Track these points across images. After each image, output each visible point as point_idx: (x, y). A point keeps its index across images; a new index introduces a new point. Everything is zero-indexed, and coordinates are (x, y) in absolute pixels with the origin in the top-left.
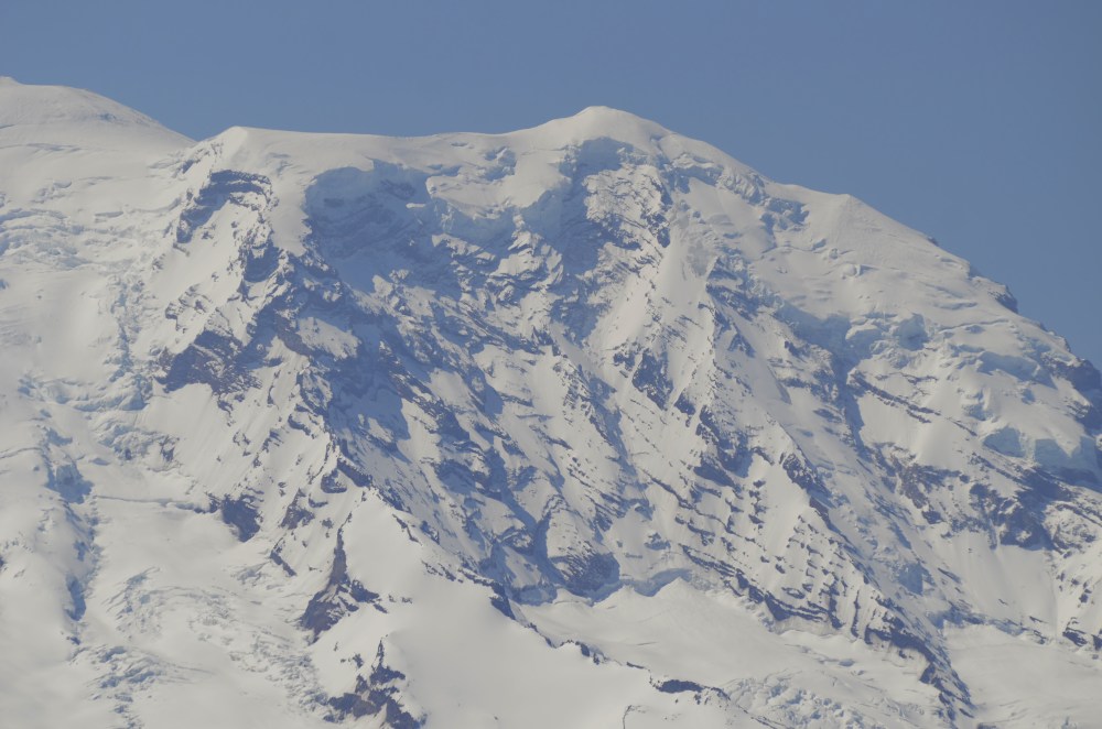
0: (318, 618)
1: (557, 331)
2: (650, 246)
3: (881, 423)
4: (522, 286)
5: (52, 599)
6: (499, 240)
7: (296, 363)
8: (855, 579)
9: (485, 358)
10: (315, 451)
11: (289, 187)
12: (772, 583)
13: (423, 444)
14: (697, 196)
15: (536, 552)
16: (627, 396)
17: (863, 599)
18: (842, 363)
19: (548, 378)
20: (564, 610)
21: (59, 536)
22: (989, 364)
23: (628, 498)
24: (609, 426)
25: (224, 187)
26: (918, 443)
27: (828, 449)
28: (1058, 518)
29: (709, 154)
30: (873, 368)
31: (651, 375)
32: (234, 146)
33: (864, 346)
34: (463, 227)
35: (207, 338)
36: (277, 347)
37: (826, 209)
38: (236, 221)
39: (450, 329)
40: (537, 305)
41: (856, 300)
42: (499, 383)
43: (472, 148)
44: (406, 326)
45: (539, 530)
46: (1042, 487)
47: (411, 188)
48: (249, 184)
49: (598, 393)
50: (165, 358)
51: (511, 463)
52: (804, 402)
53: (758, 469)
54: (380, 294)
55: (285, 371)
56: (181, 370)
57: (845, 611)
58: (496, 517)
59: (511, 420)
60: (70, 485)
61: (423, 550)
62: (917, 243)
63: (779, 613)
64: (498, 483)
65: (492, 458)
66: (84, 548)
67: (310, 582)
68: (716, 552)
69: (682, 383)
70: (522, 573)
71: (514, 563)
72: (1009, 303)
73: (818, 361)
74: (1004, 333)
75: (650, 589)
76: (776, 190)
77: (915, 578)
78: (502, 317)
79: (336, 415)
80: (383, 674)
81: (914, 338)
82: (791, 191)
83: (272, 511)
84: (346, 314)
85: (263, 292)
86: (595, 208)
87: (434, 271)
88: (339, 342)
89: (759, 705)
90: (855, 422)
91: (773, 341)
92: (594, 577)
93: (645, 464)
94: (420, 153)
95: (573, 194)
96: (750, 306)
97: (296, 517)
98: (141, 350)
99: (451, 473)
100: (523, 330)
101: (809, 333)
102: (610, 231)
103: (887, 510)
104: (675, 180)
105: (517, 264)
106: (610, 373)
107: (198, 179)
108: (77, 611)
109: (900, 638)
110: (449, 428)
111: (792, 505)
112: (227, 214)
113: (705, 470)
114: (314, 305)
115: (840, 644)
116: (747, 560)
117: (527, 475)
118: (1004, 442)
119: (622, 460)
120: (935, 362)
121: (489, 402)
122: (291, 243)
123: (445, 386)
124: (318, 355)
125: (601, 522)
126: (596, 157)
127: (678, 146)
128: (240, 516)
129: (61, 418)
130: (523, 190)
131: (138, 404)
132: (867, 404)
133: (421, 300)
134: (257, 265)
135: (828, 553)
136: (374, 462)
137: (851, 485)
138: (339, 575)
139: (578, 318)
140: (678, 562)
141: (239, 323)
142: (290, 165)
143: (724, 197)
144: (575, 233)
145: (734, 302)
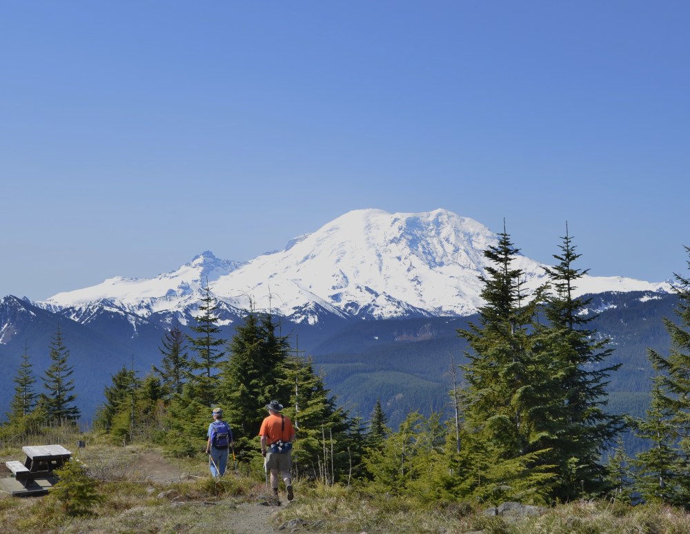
0: (409, 270)
1: (436, 235)
2: (447, 225)
3: (475, 245)
4: (431, 230)
5: (378, 269)
6: (429, 225)
7: (405, 240)
8: (472, 263)
9: (427, 239)
10: (408, 250)
11: (404, 219)
12: (462, 264)
13: (420, 249)
14: (452, 219)
15: (434, 261)
16: (445, 243)
17: (473, 265)
18: (470, 238)
19: (435, 241)
20: (438, 268)
21: (378, 262)
22: (487, 237)
23: (445, 254)
24: (443, 246)
25: (396, 220)
26: (479, 247)
27: (469, 248)
29: (453, 214)
30: (474, 238)
31: (447, 240)
32: (397, 215)
33: (472, 236)
34: (424, 223)
35: (395, 238)
36: (403, 238)
37: (467, 220)
38: (397, 224)
39: (423, 236)
40: (433, 232)
41: (471, 230)
42: (429, 241)
43: (425, 214)
44: (418, 235)
45: (435, 259)
47: (418, 219)
48: (399, 219)
49: (441, 242)
50: (390, 240)
51: (431, 251)
52: (465, 242)
53: (460, 251)
54: (415, 232)
55: (404, 241)
56: (392, 241)
57: (471, 267)
58: (430, 257)
59: (431, 246)
60: (379, 255)
61: (421, 262)
62: (478, 223)
63: (463, 268)
64: (430, 253)
65: (429, 251)
66: (381, 263)
67: (408, 266)
68: (455, 261)
69: (451, 241)
70: (433, 264)
71: (432, 263)
72: (489, 230)
73: (467, 237)
74: (489, 233)
75: (448, 265)
76: (461, 217)
77: (479, 263)
78: (429, 234)
79: (410, 246)
80: (417, 277)
81: (478, 234)
82: (463, 218)
83: (403, 258)
84: (411, 234)
85: (401, 232)
86: (440, 221)
87: (422, 229)
88: (410, 237)
89: (462, 279)
90: (472, 244)
91: (462, 236)
92: (441, 264)
93: (447, 250)
94: (419, 215)
95: (437, 219)
96: (459, 231)
97: (406, 258)
98: (387, 240)
99: (424, 252)
100: (432, 235)
101: (466, 234)
102: (442, 223)
103: (476, 255)
104: (449, 217)
105: (431, 227)
106: (442, 240)
107: (393, 219)
108: (381, 270)
109: (478, 270)
110: (423, 247)
111: (464, 254)
112: (396, 223)
113: (454, 251)
114: (407, 233)
115: (471, 271)
116: (459, 262)
117: (433, 252)
119: (444, 250)
120: (481, 237)
121: (428, 244)
122: (404, 227)
123: (423, 242)
124: (408, 239)
125: (442, 258)
126: (440, 214)
127: (449, 213)
128: (399, 258)
129: (378, 248)
130: (431, 219)
131: (387, 246)
132: (473, 242)
133: (420, 232)
134: (400, 229)
135: (469, 260)
136: (415, 251)
137: (471, 252)
138: (411, 265)
139: (438, 234)
140: (451, 262)
141: (398, 236)
142: (403, 217)
143: (455, 219)
144: (438, 224)
145: (457, 231)
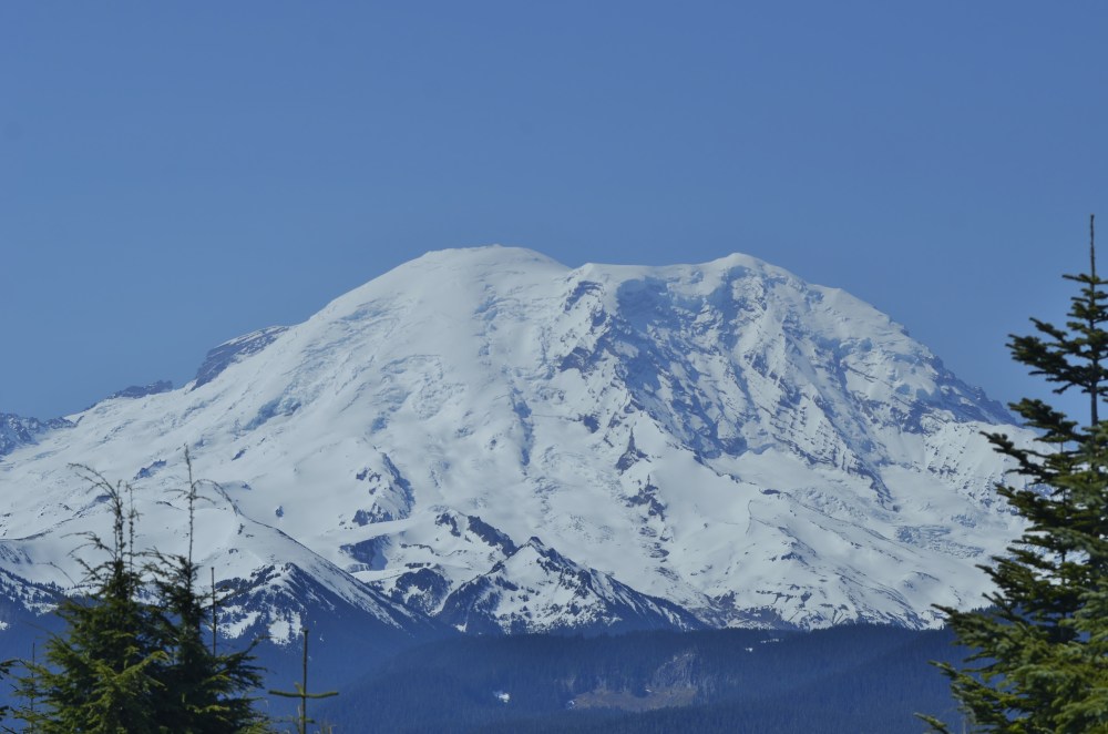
0: (623, 464)
1: (721, 346)
2: (759, 310)
3: (855, 383)
4: (706, 327)
5: (515, 457)
6: (697, 308)
7: (613, 360)
8: (843, 447)
9: (692, 357)
10: (622, 396)
11: (610, 287)
12: (809, 449)
13: (666, 393)
14: (778, 289)
15: (713, 436)
16: (750, 372)
17: (847, 455)
18: (837, 358)
19: (717, 365)
20: (724, 460)
21: (518, 432)
22: (898, 358)
23: (750, 413)
24: (743, 385)
25: (584, 288)
26: (868, 391)
27: (832, 394)
28: (926, 421)
29: (782, 273)
30: (851, 360)
31: (760, 363)
32: (588, 271)
33: (846, 351)
34: (682, 303)
35: (577, 350)
36: (605, 353)
37: (831, 295)
38: (589, 302)
39: (677, 345)
40: (712, 337)
41: (844, 332)
42: (698, 367)
43: (685, 271)
44: (659, 344)
45: (714, 427)
46: (918, 409)
47: (661, 287)
48: (594, 286)
49: (738, 371)
50: (560, 358)
51: (703, 400)
52: (822, 374)
53: (804, 402)
54: (650, 331)
55: (609, 364)
56: (567, 363)
57: (839, 460)
58: (696, 423)
59: (702, 382)
60: (522, 411)
61: (665, 437)
62: (869, 309)
63: (813, 461)
64: (698, 409)
65: (694, 398)
66: (528, 436)
67: (620, 450)
68: (787, 436)
69: (772, 367)
70: (707, 446)
71: (704, 441)
72: (906, 333)
73: (829, 356)
74: (904, 345)
75: (759, 451)
76: (811, 287)
77: (868, 446)
78: (698, 340)
79: (630, 382)
80: (650, 488)
81: (867, 347)
82: (816, 287)
83: (604, 421)
84: (634, 339)
85: (600, 330)
86: (736, 295)
87: (674, 324)
88: (631, 351)
89: (804, 499)
90: (844, 382)
91: (810, 349)
92: (737, 447)
93: (758, 400)
94: (665, 272)
95: (727, 289)
96: (800, 334)
97: (613, 423)
98: (550, 355)
99: (677, 404)
100: (707, 345)
101: (824, 345)
102: (743, 304)
103: (856, 418)
104: (769, 283)
105: (705, 318)
106: (743, 363)
107: (574, 284)
108: (525, 460)
109: (862, 471)
110: (676, 386)
111: (817, 417)
112: (585, 298)
113: (782, 403)
114: (621, 336)
115: (838, 474)
116: (799, 440)
117: (709, 405)
118: (904, 390)
119: (748, 398)
120: (876, 357)
121: (693, 375)
122: (611, 311)
123: (676, 370)
124: (622, 356)
125: (739, 425)
126: (736, 274)
127: (770, 269)
128: (591, 423)
129: (519, 383)
130: (706, 288)
131: (550, 377)
132: (848, 374)
133: (665, 333)
134: (597, 320)
135: (832, 436)
136: (647, 401)
137: (842, 408)
138: (631, 447)
139: (729, 340)
140: (771, 440)
141: (590, 343)
142: (610, 278)
143: (789, 290)
144: (728, 305)
145: (794, 333)
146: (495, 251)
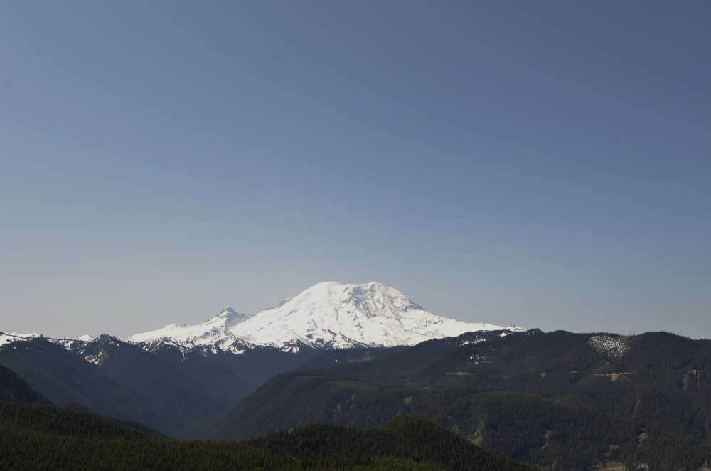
0: (355, 320)
1: (371, 298)
2: (378, 291)
3: (395, 304)
4: (368, 295)
5: (335, 319)
6: (367, 291)
8: (393, 315)
9: (366, 300)
10: (354, 307)
11: (351, 288)
12: (387, 316)
13: (362, 307)
14: (381, 288)
15: (370, 314)
16: (377, 303)
17: (394, 317)
18: (392, 300)
19: (371, 301)
20: (372, 318)
21: (336, 314)
22: (403, 299)
23: (377, 310)
24: (375, 305)
25: (347, 288)
26: (398, 305)
27: (391, 306)
28: (408, 310)
29: (382, 285)
30: (394, 300)
31: (378, 301)
32: (348, 286)
33: (393, 298)
34: (364, 291)
35: (346, 299)
36: (351, 300)
37: (390, 288)
38: (348, 291)
39: (363, 298)
40: (370, 296)
41: (393, 295)
43: (364, 285)
44: (360, 298)
45: (370, 312)
46: (407, 308)
47: (360, 288)
49: (374, 302)
52: (389, 302)
53: (386, 308)
54: (358, 296)
55: (352, 302)
56: (344, 302)
58: (367, 312)
59: (368, 305)
60: (336, 310)
61: (362, 314)
62: (397, 291)
63: (388, 318)
64: (367, 309)
65: (367, 307)
66: (338, 315)
67: (354, 317)
68: (383, 314)
69: (380, 301)
70: (369, 316)
72: (404, 295)
73: (390, 299)
74: (403, 297)
75: (379, 316)
77: (398, 315)
78: (367, 297)
79: (355, 305)
80: (360, 323)
81: (397, 297)
82: (388, 287)
83: (351, 312)
84: (356, 297)
85: (350, 296)
86: (374, 289)
87: (362, 294)
88: (355, 299)
89: (387, 325)
90: (393, 304)
91: (387, 298)
92: (375, 316)
93: (378, 307)
94: (361, 285)
95: (372, 288)
97: (353, 312)
98: (341, 301)
99: (364, 309)
100: (369, 298)
101: (389, 297)
103: (396, 310)
104: (379, 287)
105: (368, 293)
107: (345, 288)
108: (337, 319)
109: (397, 319)
110: (363, 305)
111: (389, 310)
113: (382, 308)
114: (353, 297)
115: (393, 320)
116: (386, 314)
117: (369, 309)
118: (404, 305)
119: (376, 307)
120: (399, 299)
121: (366, 303)
122: (352, 293)
123: (363, 303)
125: (375, 312)
126: (374, 285)
127: (379, 284)
128: (349, 312)
129: (336, 306)
130: (368, 288)
131: (341, 304)
132: (394, 302)
133: (361, 296)
134: (349, 294)
135: (391, 313)
136: (358, 308)
137: (393, 308)
138: (356, 316)
139: (373, 297)
140: (381, 314)
141: (348, 298)
142: (351, 287)
143: (383, 288)
144: (372, 291)
145: (384, 295)
146: (331, 282)
